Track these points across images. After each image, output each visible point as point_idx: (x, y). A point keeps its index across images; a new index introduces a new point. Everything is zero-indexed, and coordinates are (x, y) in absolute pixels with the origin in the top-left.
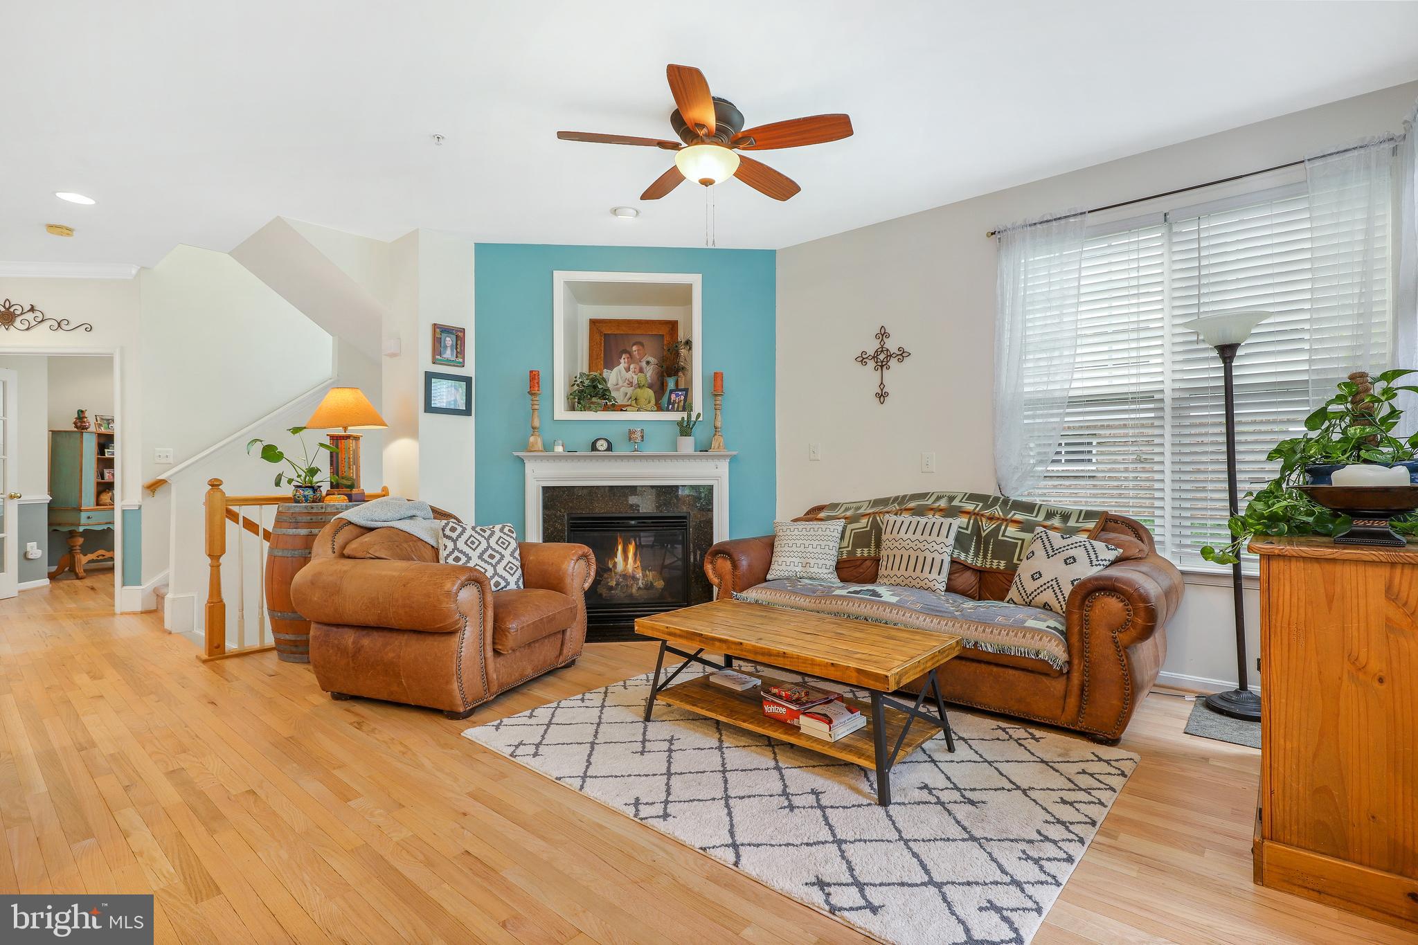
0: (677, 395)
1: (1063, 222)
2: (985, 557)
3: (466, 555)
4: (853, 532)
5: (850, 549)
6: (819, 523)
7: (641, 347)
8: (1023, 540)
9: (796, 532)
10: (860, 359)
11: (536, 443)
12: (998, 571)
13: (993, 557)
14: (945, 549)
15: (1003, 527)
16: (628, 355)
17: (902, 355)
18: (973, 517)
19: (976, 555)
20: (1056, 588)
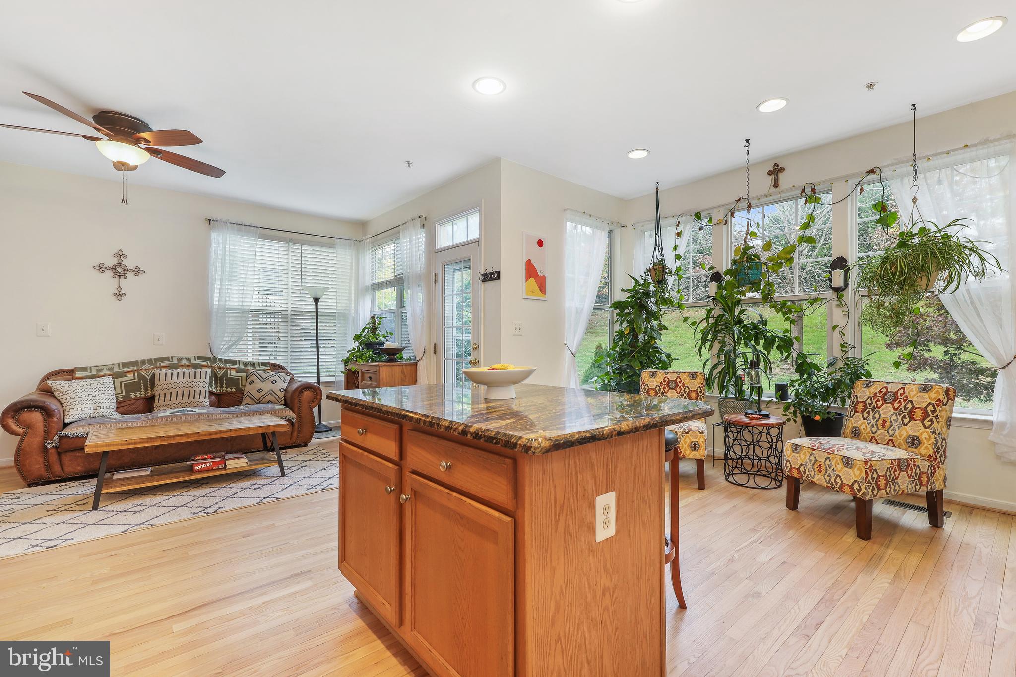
2: (221, 387)
4: (123, 384)
5: (124, 394)
8: (241, 377)
10: (98, 268)
12: (231, 393)
13: (227, 386)
14: (206, 385)
15: (229, 372)
17: (139, 271)
18: (210, 368)
19: (216, 387)
20: (273, 393)
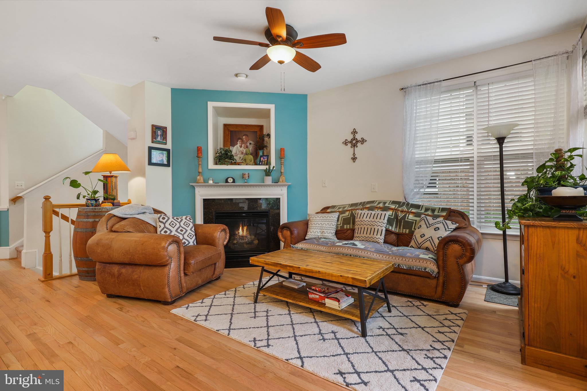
0: (264, 158)
1: (432, 84)
2: (400, 228)
3: (170, 230)
4: (343, 218)
6: (328, 214)
7: (247, 137)
8: (416, 221)
9: (318, 218)
10: (345, 143)
11: (200, 179)
12: (405, 234)
13: (403, 228)
14: (383, 225)
15: (407, 215)
16: (241, 140)
17: (363, 141)
18: (394, 211)
19: (396, 227)
20: (431, 241)
